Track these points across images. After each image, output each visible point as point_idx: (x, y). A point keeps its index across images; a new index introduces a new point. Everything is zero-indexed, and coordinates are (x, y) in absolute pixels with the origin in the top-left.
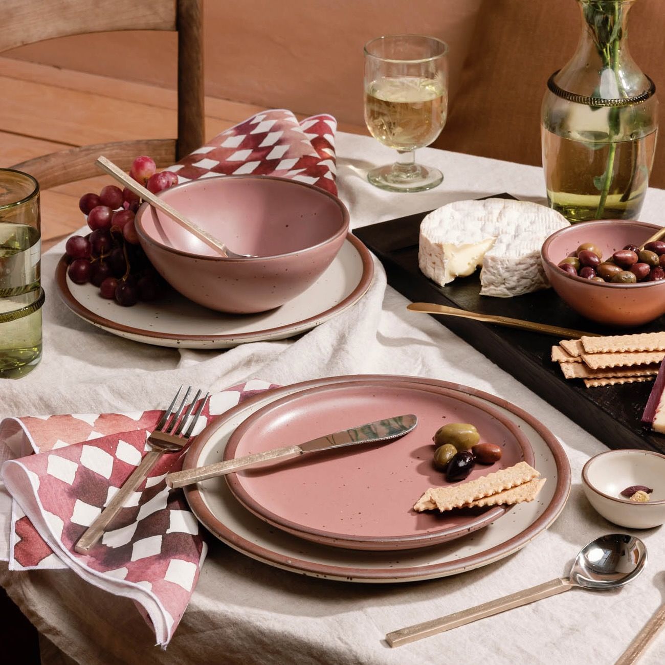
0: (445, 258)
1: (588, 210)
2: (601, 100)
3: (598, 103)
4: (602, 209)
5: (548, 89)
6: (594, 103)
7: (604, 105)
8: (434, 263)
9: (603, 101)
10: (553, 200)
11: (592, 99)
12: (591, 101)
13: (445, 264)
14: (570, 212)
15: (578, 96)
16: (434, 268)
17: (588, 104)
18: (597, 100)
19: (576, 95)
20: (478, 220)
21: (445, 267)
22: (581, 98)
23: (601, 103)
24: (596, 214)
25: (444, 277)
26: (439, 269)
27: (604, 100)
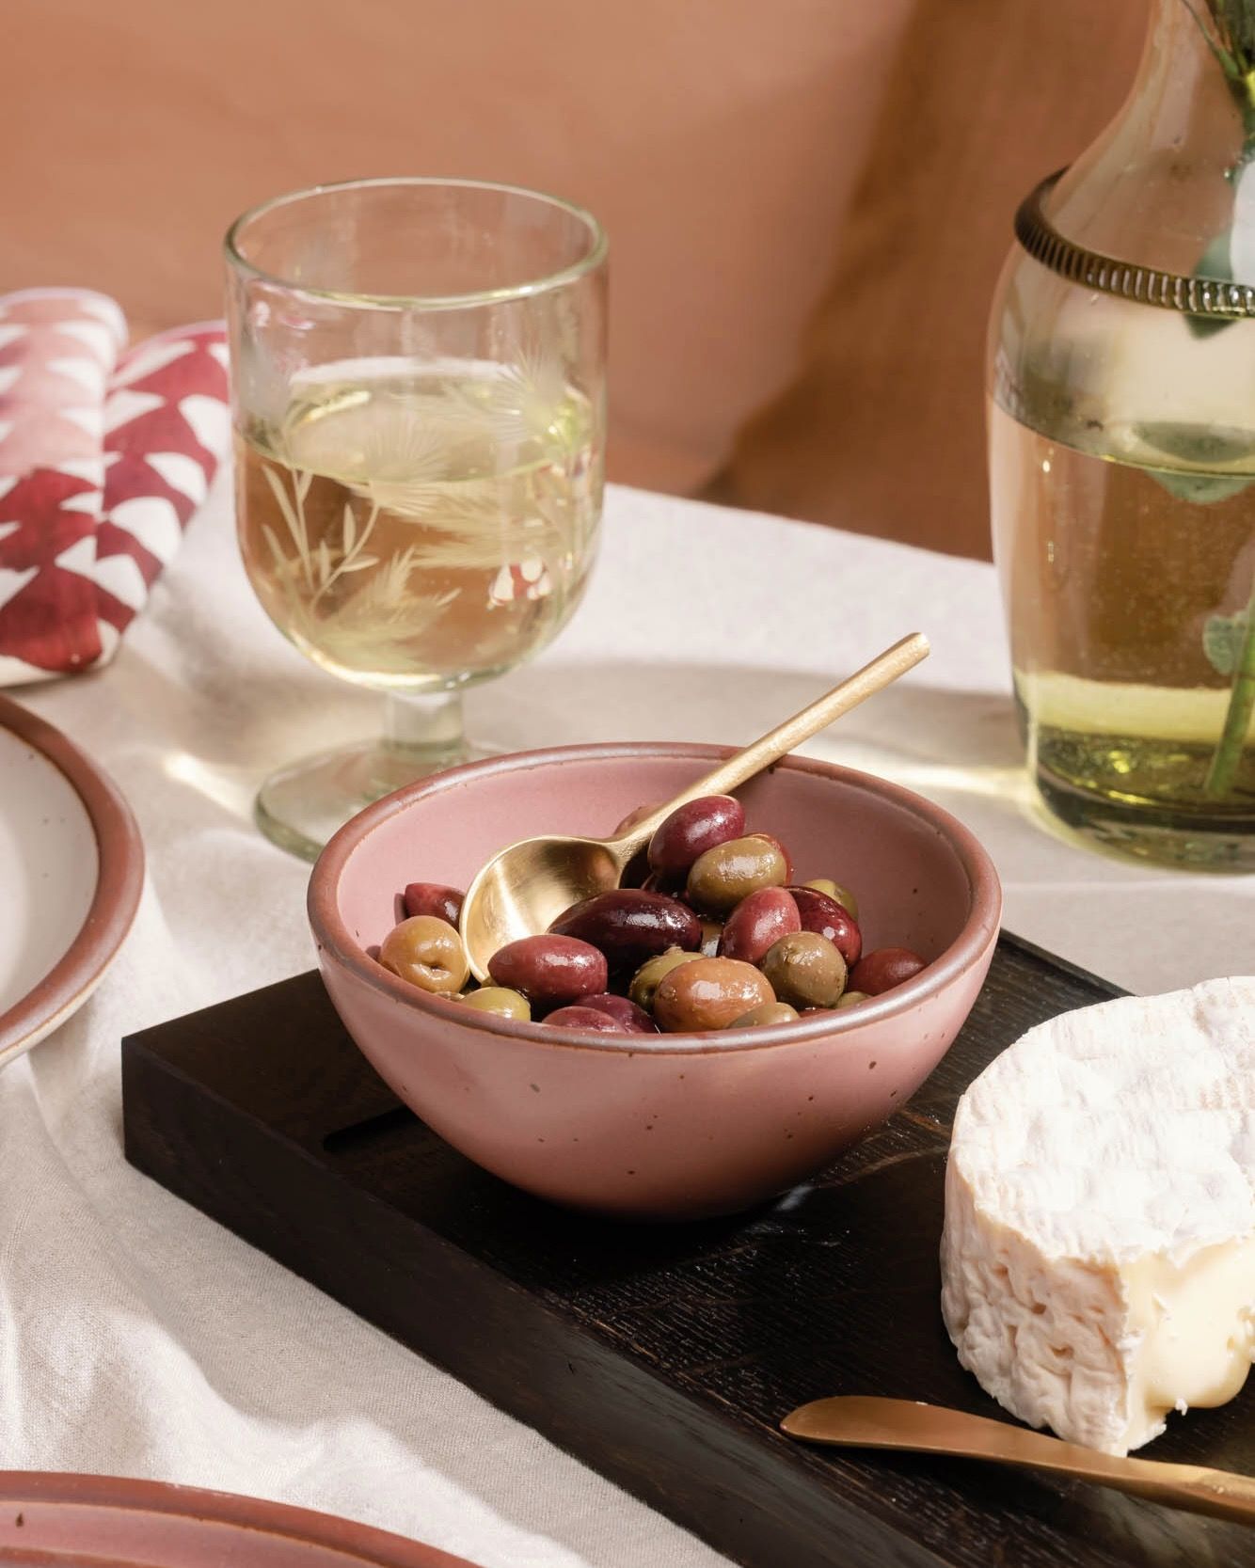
0: (1126, 1328)
1: (1183, 758)
2: (1227, 287)
3: (1213, 302)
4: (1235, 755)
5: (1017, 246)
6: (1199, 301)
7: (1240, 310)
8: (1065, 1352)
9: (1236, 296)
10: (1037, 714)
11: (1192, 284)
12: (1186, 292)
13: (1128, 1360)
14: (1106, 761)
15: (1134, 269)
16: (1067, 1377)
17: (1173, 306)
18: (1213, 288)
19: (1126, 267)
20: (1204, 1105)
21: (1129, 1371)
22: (1146, 280)
23: (1228, 301)
24: (1210, 776)
25: (1120, 1422)
26: (1095, 1383)
27: (1241, 289)
